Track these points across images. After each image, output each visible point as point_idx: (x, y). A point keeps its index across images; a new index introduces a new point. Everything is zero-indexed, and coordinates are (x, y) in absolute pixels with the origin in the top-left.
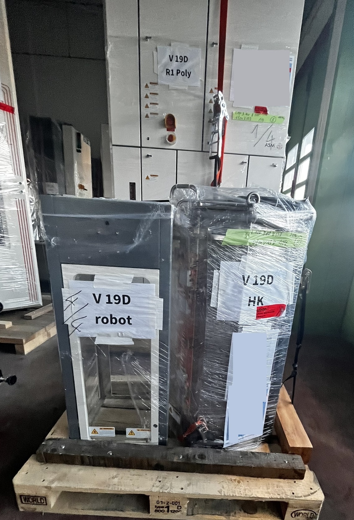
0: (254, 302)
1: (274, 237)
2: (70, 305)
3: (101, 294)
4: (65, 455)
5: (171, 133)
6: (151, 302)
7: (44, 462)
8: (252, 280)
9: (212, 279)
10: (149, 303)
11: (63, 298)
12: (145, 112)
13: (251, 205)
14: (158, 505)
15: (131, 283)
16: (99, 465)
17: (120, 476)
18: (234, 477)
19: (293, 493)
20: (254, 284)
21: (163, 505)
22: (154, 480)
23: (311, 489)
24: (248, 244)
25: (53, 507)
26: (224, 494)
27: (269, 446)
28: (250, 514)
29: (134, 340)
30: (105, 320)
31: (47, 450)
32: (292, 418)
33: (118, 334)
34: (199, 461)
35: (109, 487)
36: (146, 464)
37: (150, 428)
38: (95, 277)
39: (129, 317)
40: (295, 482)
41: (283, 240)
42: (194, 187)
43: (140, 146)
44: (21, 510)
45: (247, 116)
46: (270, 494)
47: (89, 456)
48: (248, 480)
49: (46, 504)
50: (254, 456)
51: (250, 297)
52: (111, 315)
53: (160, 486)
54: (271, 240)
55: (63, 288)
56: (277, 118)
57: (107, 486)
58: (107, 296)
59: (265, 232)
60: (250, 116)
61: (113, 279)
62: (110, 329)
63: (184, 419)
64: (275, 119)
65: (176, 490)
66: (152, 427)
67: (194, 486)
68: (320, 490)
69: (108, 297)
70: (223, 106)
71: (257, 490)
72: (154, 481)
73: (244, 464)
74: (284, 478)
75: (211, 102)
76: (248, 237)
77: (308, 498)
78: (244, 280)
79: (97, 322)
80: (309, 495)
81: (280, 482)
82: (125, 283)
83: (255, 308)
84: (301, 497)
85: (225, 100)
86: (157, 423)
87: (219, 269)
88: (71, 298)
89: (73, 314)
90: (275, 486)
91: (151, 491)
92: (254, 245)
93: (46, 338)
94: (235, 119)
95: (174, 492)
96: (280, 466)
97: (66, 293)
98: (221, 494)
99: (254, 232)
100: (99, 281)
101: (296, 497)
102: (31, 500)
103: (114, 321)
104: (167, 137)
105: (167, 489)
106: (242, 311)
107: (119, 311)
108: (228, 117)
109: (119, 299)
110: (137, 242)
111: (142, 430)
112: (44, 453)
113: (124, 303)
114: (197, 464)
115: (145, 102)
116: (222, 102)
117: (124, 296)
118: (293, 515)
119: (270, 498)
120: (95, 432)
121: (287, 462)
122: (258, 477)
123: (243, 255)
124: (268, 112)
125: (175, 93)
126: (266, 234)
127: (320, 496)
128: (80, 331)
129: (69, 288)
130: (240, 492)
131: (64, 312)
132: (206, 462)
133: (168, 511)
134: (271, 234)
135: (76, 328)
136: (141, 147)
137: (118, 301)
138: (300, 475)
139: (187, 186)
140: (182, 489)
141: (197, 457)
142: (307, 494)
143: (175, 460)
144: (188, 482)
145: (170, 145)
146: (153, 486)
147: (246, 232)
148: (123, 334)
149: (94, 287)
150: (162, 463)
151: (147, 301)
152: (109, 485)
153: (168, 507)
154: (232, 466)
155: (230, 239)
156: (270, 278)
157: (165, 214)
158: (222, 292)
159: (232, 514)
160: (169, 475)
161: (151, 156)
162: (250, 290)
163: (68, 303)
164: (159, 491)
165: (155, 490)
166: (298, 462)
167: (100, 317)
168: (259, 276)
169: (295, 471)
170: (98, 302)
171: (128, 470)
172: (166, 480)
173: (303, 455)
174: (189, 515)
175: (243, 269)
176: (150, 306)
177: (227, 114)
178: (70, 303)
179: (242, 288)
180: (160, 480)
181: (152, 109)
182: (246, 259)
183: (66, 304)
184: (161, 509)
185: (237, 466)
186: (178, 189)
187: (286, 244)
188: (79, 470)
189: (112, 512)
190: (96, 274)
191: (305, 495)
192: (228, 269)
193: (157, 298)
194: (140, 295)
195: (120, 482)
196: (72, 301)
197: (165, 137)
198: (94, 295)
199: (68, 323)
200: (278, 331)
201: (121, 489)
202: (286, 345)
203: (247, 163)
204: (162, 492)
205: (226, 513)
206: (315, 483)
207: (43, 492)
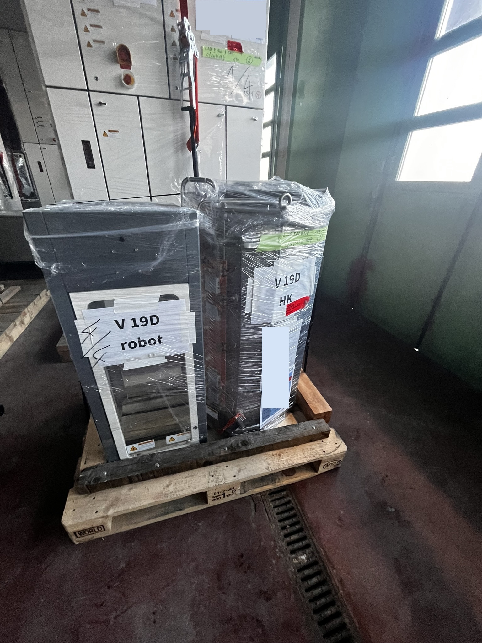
0: (284, 301)
1: (302, 236)
2: (88, 337)
3: (124, 319)
4: (111, 481)
5: (126, 71)
6: (181, 317)
7: (87, 493)
8: (284, 281)
9: (246, 286)
10: (180, 319)
11: (78, 330)
12: (85, 38)
13: (284, 208)
14: (215, 496)
15: (157, 301)
16: (149, 478)
17: (173, 484)
18: (274, 452)
19: (324, 452)
20: (284, 285)
21: (220, 494)
22: (207, 476)
23: (336, 444)
24: (281, 249)
25: (111, 529)
26: (272, 470)
27: (294, 415)
28: (291, 476)
29: (167, 357)
30: (133, 345)
31: (89, 482)
32: (308, 386)
33: (149, 355)
34: (244, 448)
35: (167, 497)
36: (195, 464)
37: (190, 430)
38: (115, 302)
39: (159, 336)
40: (323, 441)
41: (309, 237)
42: (212, 182)
43: (86, 88)
44: (77, 543)
45: (220, 54)
46: (307, 458)
47: (137, 475)
48: (287, 451)
49: (105, 530)
50: (287, 430)
51: (281, 298)
52: (139, 338)
53: (215, 480)
54: (299, 239)
55: (76, 319)
56: (254, 59)
57: (165, 496)
58: (131, 320)
59: (295, 233)
60: (223, 54)
61: (136, 301)
62: (139, 351)
63: (221, 414)
64: (251, 59)
65: (230, 480)
66: (193, 430)
67: (244, 471)
68: (343, 442)
69: (133, 321)
70: (191, 39)
71: (296, 458)
72: (207, 478)
73: (282, 439)
74: (315, 441)
75: (173, 30)
76: (280, 241)
77: (336, 452)
78: (276, 283)
79: (123, 349)
80: (336, 449)
81: (311, 445)
82: (149, 303)
83: (285, 306)
84: (331, 453)
85: (192, 31)
86: (197, 425)
87: (253, 277)
88: (88, 329)
89: (93, 345)
90: (309, 450)
91: (209, 488)
92: (286, 248)
93: (9, 344)
94: (205, 57)
95: (229, 482)
96: (311, 433)
97: (80, 325)
98: (269, 470)
99: (286, 234)
100: (120, 306)
101: (327, 454)
102: (87, 532)
103: (143, 343)
104: (123, 77)
105: (221, 481)
106: (275, 312)
107: (147, 332)
108: (198, 54)
109: (147, 320)
110: (160, 258)
111: (182, 434)
112: (86, 486)
113: (152, 324)
114: (243, 451)
115: (82, 22)
116: (189, 34)
117: (151, 317)
118: (325, 467)
119: (308, 461)
120: (134, 449)
121: (315, 428)
122: (293, 446)
123: (275, 259)
124: (243, 51)
125: (124, 13)
126: (296, 235)
127: (344, 448)
128: (105, 361)
129: (84, 319)
130: (284, 463)
131: (82, 345)
132: (250, 447)
133: (224, 497)
134: (300, 234)
135: (99, 359)
136: (88, 90)
137: (145, 322)
138: (326, 435)
139: (203, 180)
140: (235, 476)
141: (240, 445)
142: (334, 449)
143: (222, 454)
144: (238, 469)
145: (128, 89)
146: (208, 482)
147: (278, 236)
148: (155, 354)
149: (115, 312)
150: (211, 458)
151: (178, 317)
152: (166, 495)
153: (224, 494)
154: (272, 445)
155: (264, 245)
156: (298, 275)
157: (190, 222)
158: (256, 297)
159: (277, 481)
160: (219, 467)
161: (105, 104)
162: (281, 292)
163: (85, 335)
164: (216, 485)
165: (212, 485)
166: (323, 425)
167: (126, 343)
168: (289, 276)
169: (323, 433)
170: (122, 328)
171: (179, 474)
172: (218, 473)
173: (325, 418)
174: (243, 494)
175: (275, 273)
176: (182, 322)
177: (196, 51)
178: (88, 335)
179: (274, 290)
180: (212, 474)
181: (94, 34)
182: (278, 263)
183: (82, 337)
184: (218, 497)
185: (277, 443)
186: (190, 183)
187: (312, 241)
188: (130, 489)
189: (173, 513)
190: (115, 298)
191: (333, 450)
192: (262, 275)
193: (188, 313)
194: (170, 313)
195: (176, 488)
196: (90, 332)
197: (120, 76)
198: (116, 321)
199: (89, 355)
200: (301, 321)
201: (180, 495)
202: (307, 331)
203: (225, 115)
204: (219, 485)
205: (272, 481)
206: (338, 438)
207: (99, 522)
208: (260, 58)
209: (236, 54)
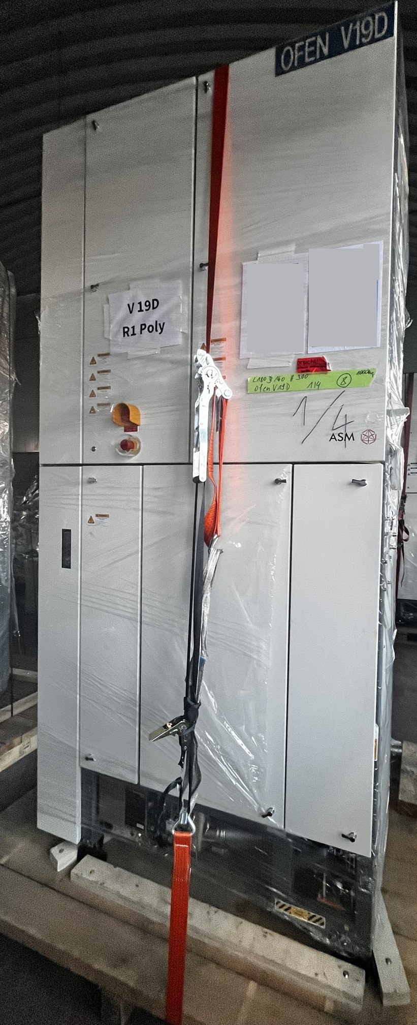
5: (131, 435)
12: (89, 403)
43: (80, 463)
45: (281, 383)
56: (355, 376)
60: (288, 380)
64: (349, 377)
94: (252, 393)
115: (90, 387)
124: (330, 367)
125: (138, 364)
136: (82, 465)
145: (130, 457)
161: (97, 480)
181: (100, 397)
203: (290, 481)
208: (369, 372)
209: (314, 377)
